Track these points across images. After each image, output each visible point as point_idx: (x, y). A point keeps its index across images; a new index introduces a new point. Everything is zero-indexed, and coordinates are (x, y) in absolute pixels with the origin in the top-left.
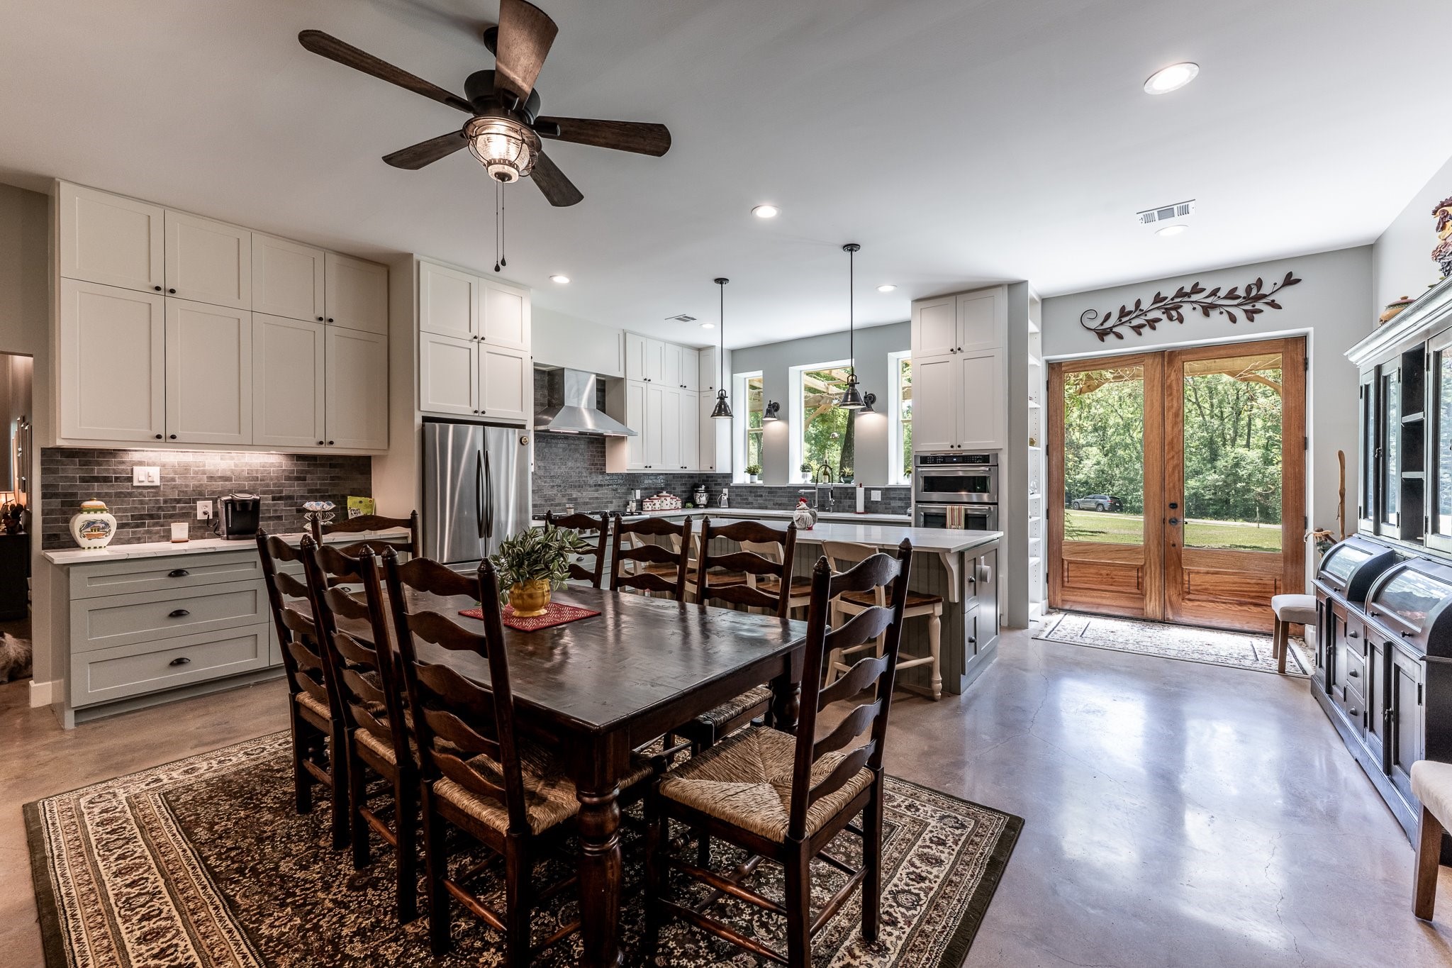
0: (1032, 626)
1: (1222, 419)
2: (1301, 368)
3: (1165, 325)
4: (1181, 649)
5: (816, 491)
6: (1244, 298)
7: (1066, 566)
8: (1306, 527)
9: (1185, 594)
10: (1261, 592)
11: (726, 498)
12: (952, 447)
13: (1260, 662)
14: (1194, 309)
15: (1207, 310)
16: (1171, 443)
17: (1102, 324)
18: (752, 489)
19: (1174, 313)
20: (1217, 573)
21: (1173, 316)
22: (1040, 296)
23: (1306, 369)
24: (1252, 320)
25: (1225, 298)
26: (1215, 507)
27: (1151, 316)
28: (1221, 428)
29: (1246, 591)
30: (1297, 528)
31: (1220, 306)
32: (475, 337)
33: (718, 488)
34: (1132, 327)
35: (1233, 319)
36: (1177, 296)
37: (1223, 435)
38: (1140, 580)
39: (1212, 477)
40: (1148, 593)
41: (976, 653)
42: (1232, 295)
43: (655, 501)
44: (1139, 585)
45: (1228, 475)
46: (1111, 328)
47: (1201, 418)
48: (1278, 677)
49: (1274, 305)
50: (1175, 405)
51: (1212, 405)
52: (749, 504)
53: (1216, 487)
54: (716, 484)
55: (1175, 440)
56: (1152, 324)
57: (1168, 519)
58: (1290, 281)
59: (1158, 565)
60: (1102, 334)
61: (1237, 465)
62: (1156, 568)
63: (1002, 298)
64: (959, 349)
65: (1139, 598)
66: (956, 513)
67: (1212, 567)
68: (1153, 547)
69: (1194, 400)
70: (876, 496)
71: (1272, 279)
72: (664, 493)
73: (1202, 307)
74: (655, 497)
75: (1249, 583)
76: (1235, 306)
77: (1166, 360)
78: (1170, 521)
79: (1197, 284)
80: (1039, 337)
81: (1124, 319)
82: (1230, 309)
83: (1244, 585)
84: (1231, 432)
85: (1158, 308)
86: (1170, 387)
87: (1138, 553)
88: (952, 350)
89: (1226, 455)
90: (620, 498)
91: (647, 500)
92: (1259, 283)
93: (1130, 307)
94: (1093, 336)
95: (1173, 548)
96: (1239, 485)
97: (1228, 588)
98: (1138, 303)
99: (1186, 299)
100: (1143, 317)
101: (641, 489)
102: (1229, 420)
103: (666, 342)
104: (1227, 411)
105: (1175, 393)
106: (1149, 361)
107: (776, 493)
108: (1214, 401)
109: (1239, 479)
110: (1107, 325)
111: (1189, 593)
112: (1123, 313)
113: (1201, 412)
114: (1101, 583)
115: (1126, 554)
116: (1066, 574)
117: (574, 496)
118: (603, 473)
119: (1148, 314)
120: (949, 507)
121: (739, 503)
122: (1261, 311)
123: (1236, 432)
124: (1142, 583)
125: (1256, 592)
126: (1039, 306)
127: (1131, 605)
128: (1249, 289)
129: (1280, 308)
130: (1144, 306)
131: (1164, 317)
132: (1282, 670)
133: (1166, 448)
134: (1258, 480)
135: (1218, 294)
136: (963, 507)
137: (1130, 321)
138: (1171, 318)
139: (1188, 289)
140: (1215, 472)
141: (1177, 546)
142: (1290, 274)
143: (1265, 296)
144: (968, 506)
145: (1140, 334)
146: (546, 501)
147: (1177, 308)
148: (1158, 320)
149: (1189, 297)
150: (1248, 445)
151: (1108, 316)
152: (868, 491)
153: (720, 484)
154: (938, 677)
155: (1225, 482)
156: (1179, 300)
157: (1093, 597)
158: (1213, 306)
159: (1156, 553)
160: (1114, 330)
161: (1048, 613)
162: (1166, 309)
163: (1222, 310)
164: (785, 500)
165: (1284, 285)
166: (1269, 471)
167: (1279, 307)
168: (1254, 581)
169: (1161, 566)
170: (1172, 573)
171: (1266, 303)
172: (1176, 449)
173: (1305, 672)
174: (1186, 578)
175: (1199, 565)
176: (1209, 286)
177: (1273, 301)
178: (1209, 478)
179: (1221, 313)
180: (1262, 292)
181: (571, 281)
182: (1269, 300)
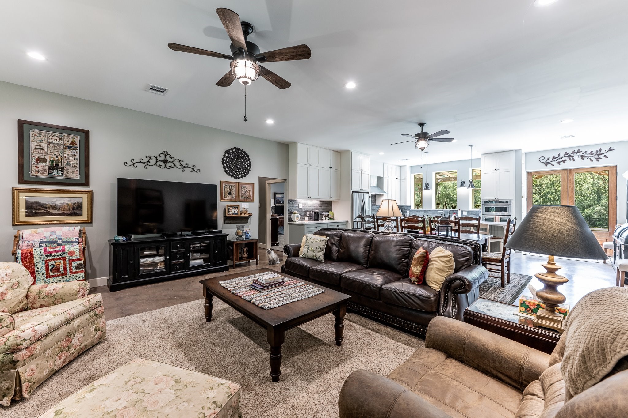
2: (615, 175)
3: (568, 162)
5: (443, 211)
6: (595, 154)
12: (495, 199)
14: (578, 157)
15: (583, 158)
17: (546, 161)
18: (418, 211)
22: (525, 152)
23: (617, 175)
24: (598, 161)
25: (589, 154)
27: (563, 159)
31: (587, 156)
33: (405, 210)
34: (557, 162)
35: (592, 161)
36: (572, 153)
39: (598, 208)
42: (591, 153)
46: (550, 162)
49: (605, 156)
55: (572, 197)
56: (564, 161)
58: (610, 149)
60: (546, 164)
63: (513, 155)
64: (498, 169)
66: (497, 218)
70: (465, 213)
71: (605, 149)
73: (581, 156)
76: (592, 156)
77: (569, 172)
79: (579, 149)
80: (524, 165)
81: (554, 160)
82: (590, 157)
85: (566, 156)
86: (570, 180)
88: (495, 169)
92: (600, 150)
93: (556, 156)
94: (544, 164)
98: (559, 155)
99: (576, 154)
100: (561, 159)
105: (572, 182)
106: (562, 173)
107: (427, 212)
110: (548, 161)
112: (554, 158)
120: (494, 216)
122: (601, 158)
126: (525, 155)
128: (597, 151)
129: (607, 157)
130: (561, 156)
131: (568, 159)
133: (569, 199)
135: (587, 153)
136: (499, 216)
137: (556, 160)
138: (570, 160)
139: (576, 151)
142: (611, 148)
143: (602, 154)
144: (501, 216)
145: (559, 164)
147: (572, 157)
148: (566, 160)
151: (548, 159)
152: (462, 211)
158: (585, 157)
160: (551, 163)
162: (569, 157)
164: (431, 214)
165: (609, 151)
172: (572, 199)
176: (583, 150)
179: (588, 158)
180: (601, 153)
182: (604, 155)
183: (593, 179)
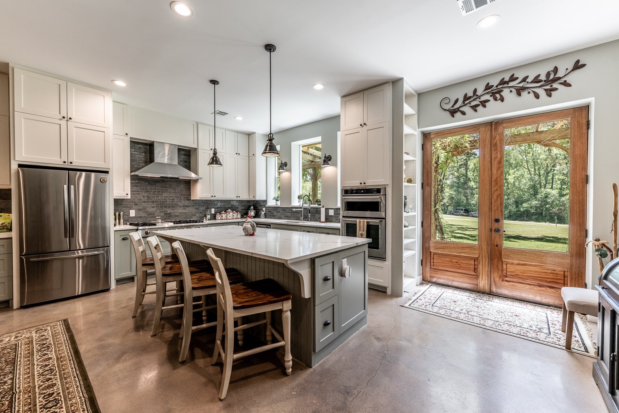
0: (405, 295)
1: (540, 176)
2: (585, 127)
3: (491, 104)
4: (496, 319)
5: (302, 209)
6: (545, 81)
7: (432, 256)
8: (586, 236)
9: (504, 277)
10: (554, 279)
11: (263, 213)
12: (361, 184)
13: (552, 336)
14: (511, 91)
15: (519, 92)
16: (496, 181)
17: (453, 106)
18: (276, 208)
19: (498, 96)
20: (525, 265)
21: (497, 98)
22: (416, 92)
23: (588, 128)
24: (550, 95)
25: (532, 82)
26: (535, 216)
27: (483, 98)
28: (539, 180)
29: (544, 278)
30: (580, 237)
31: (528, 88)
32: (64, 117)
33: (260, 208)
34: (471, 107)
35: (537, 96)
36: (499, 84)
37: (540, 183)
38: (476, 266)
39: (534, 203)
40: (481, 275)
41: (334, 331)
42: (536, 80)
43: (223, 215)
44: (475, 270)
45: (542, 202)
46: (458, 109)
47: (530, 176)
48: (565, 353)
49: (566, 84)
50: (499, 156)
51: (535, 169)
52: (273, 216)
53: (536, 207)
54: (260, 206)
55: (498, 179)
56: (484, 104)
57: (493, 229)
58: (578, 66)
59: (487, 258)
60: (453, 113)
61: (546, 197)
62: (485, 260)
63: (388, 91)
64: (365, 124)
65: (475, 278)
66: (362, 224)
67: (522, 261)
68: (484, 247)
69: (527, 167)
70: (331, 213)
71: (564, 66)
72: (229, 210)
73: (516, 89)
74: (223, 212)
75: (546, 273)
76: (539, 87)
77: (493, 127)
78: (494, 231)
79: (513, 75)
80: (414, 117)
81: (466, 102)
82: (535, 90)
83: (543, 274)
84: (544, 182)
85: (487, 93)
86: (496, 144)
87: (475, 250)
88: (361, 125)
89: (541, 192)
90: (201, 213)
91: (218, 214)
92: (556, 70)
93: (470, 94)
94: (448, 114)
95: (496, 247)
96: (547, 206)
97: (532, 275)
98: (475, 91)
99: (506, 85)
100: (478, 100)
101: (215, 208)
102: (543, 176)
103: (226, 130)
104: (542, 172)
105: (499, 148)
106: (482, 129)
107: (286, 210)
108: (536, 167)
109: (548, 203)
110: (455, 107)
111: (506, 277)
112: (466, 98)
113: (530, 172)
114: (453, 267)
115: (468, 250)
116: (432, 261)
117: (169, 212)
118: (189, 199)
119: (481, 98)
120: (358, 220)
121: (270, 216)
122: (556, 89)
123: (546, 182)
124: (477, 269)
125: (551, 278)
126: (416, 98)
127: (471, 282)
128: (548, 74)
129: (571, 86)
130: (479, 93)
131: (491, 99)
132: (568, 347)
133: (493, 184)
134: (556, 204)
135: (527, 80)
136: (366, 220)
137: (470, 103)
138: (496, 99)
139: (507, 79)
140: (536, 200)
141: (499, 247)
142: (578, 61)
143: (559, 78)
144: (369, 220)
145: (476, 111)
146: (148, 215)
147: (499, 92)
148: (489, 101)
149: (508, 84)
150: (552, 188)
151: (457, 101)
152: (327, 210)
153: (262, 206)
154: (289, 357)
155: (541, 205)
156: (501, 86)
157: (448, 275)
158: (524, 89)
159: (486, 250)
160: (461, 109)
161: (421, 284)
162: (493, 93)
163: (529, 90)
164: (289, 214)
165: (573, 70)
166: (562, 200)
167: (569, 85)
168: (549, 271)
169: (489, 258)
170: (496, 264)
171: (561, 83)
172: (499, 185)
173: (587, 351)
174: (505, 267)
175: (513, 259)
176: (520, 75)
177: (565, 81)
178: (533, 203)
179: (529, 93)
180: (557, 76)
181: (127, 86)
182: (562, 81)
183: (531, 174)
